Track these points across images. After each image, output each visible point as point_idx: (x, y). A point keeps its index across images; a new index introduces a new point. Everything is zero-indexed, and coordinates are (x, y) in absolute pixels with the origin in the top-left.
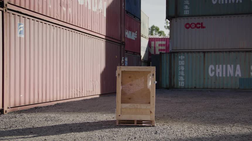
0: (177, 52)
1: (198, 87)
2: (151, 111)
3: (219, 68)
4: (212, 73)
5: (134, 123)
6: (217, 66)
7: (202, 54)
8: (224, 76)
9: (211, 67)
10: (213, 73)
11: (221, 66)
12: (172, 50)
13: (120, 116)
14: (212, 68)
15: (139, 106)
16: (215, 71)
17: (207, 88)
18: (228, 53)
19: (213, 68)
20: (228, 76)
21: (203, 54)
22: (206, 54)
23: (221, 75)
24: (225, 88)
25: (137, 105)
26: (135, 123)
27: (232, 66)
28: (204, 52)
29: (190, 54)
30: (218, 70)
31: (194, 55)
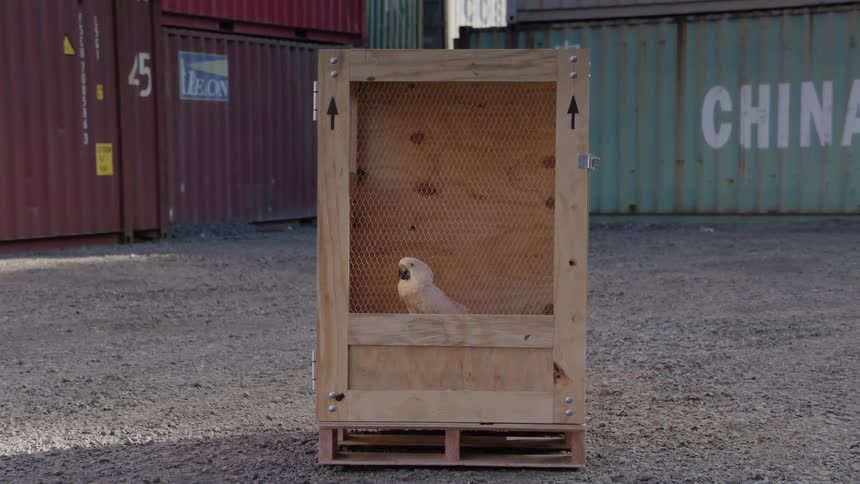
0: (545, 25)
1: (645, 206)
2: (556, 368)
3: (755, 103)
4: (717, 130)
5: (441, 450)
6: (747, 90)
7: (668, 30)
8: (783, 142)
9: (717, 97)
10: (726, 129)
11: (765, 90)
12: (519, 11)
13: (340, 397)
14: (718, 104)
15: (478, 331)
16: (735, 117)
17: (694, 213)
18: (807, 17)
19: (727, 106)
20: (805, 141)
21: (676, 25)
22: (691, 29)
23: (764, 142)
24: (785, 210)
25: (462, 326)
26: (452, 446)
27: (828, 87)
28: (680, 19)
29: (606, 31)
30: (749, 114)
31: (629, 34)
